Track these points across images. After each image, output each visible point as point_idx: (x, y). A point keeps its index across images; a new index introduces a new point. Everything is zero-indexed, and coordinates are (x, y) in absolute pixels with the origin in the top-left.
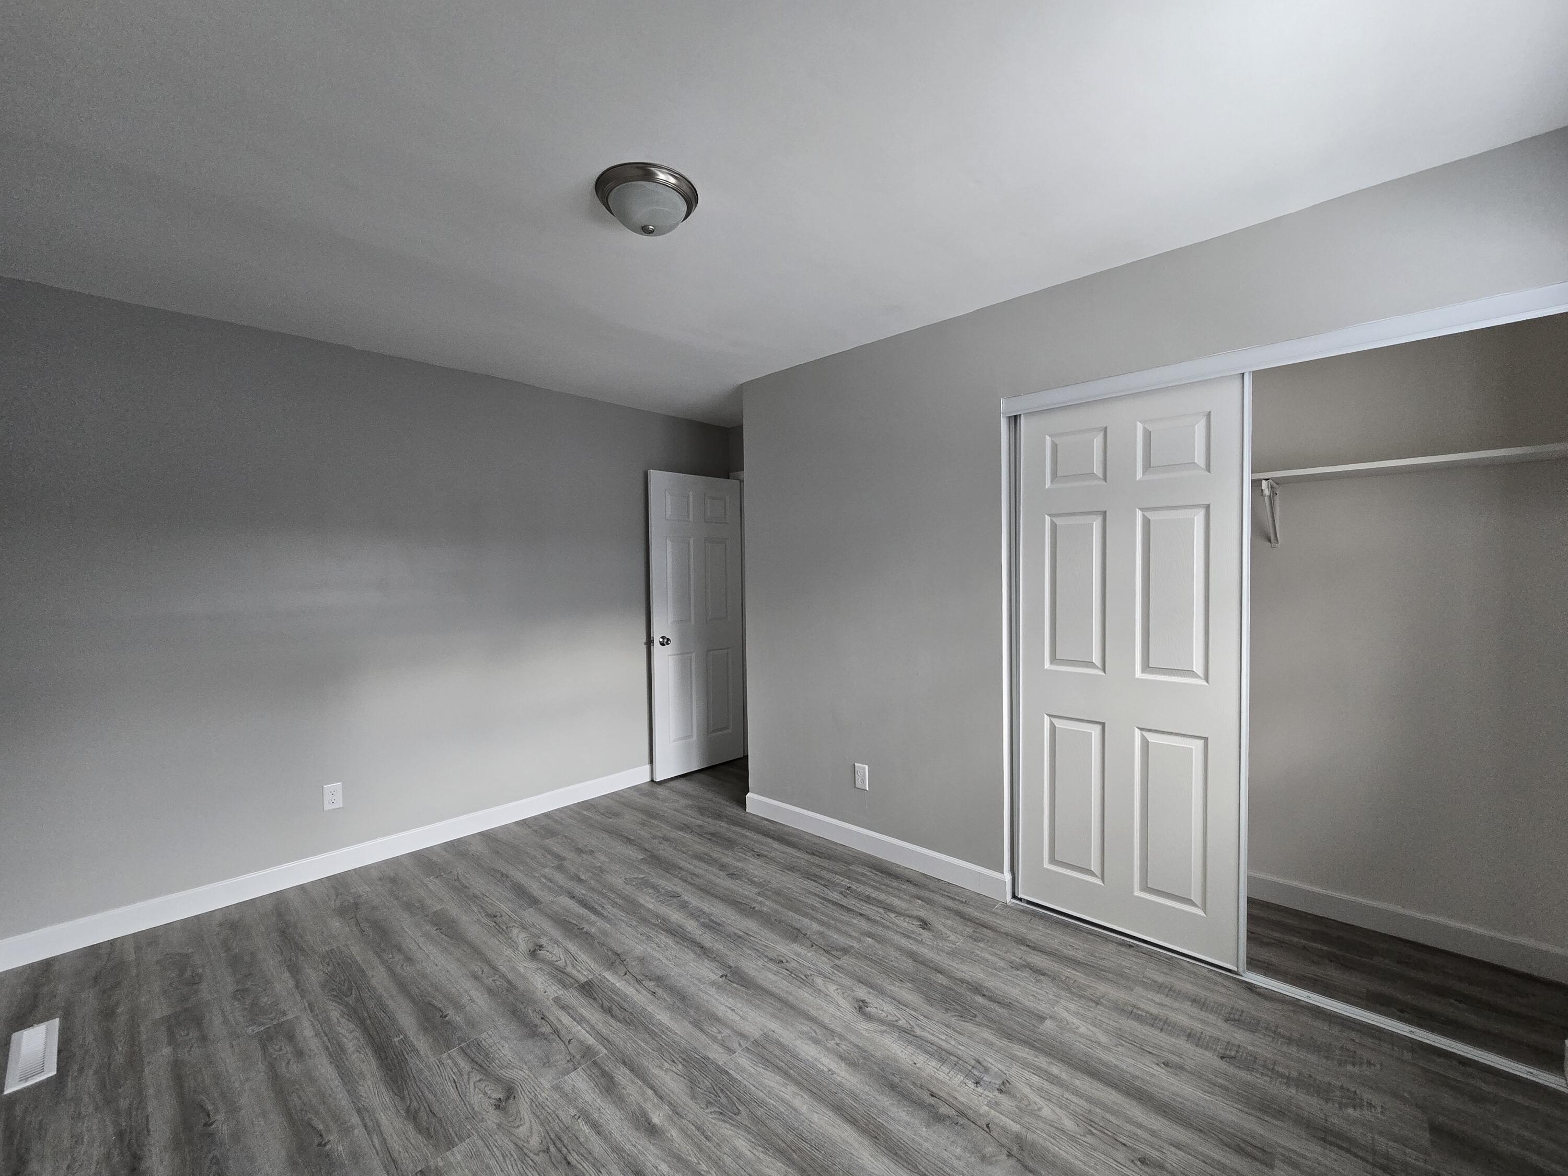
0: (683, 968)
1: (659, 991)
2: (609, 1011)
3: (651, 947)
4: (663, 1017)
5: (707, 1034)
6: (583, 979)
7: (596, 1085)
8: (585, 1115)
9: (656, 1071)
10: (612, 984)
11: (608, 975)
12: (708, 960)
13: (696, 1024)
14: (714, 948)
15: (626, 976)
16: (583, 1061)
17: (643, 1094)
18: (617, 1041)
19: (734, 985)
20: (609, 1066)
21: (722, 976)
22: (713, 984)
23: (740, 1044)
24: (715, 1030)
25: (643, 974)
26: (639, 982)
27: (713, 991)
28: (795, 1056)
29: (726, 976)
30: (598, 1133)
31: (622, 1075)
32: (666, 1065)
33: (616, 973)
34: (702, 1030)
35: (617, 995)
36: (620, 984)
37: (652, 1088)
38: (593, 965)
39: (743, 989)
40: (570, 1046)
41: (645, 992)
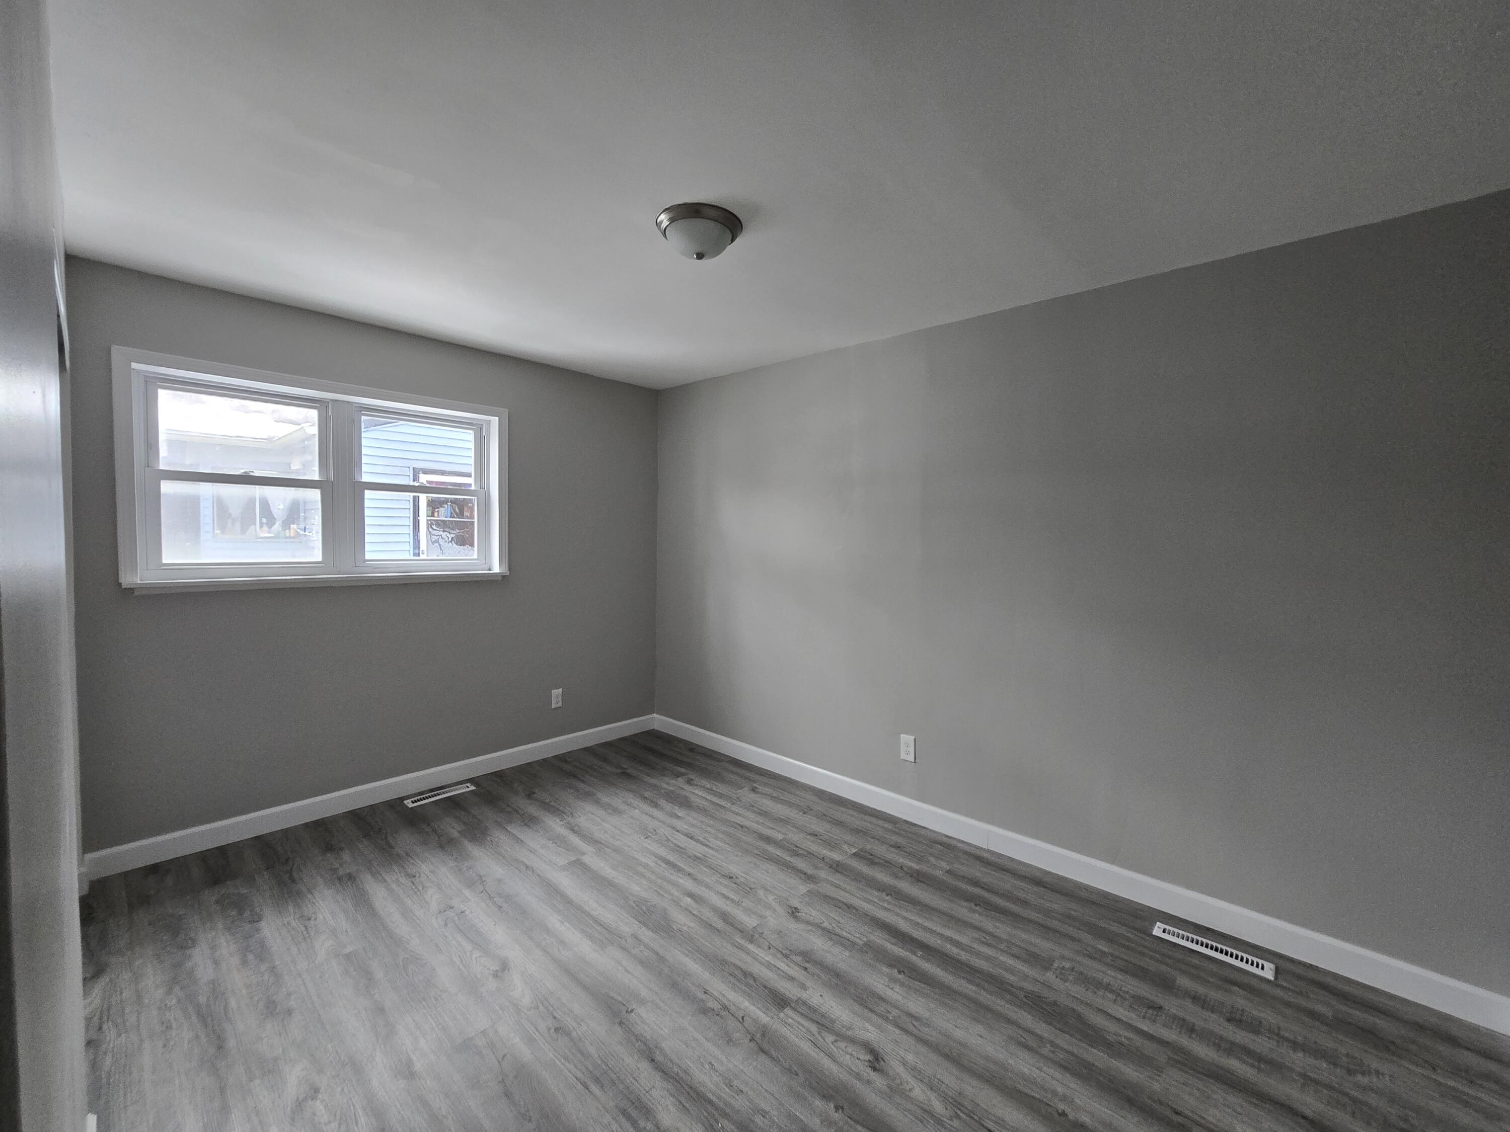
0: (677, 1026)
1: (701, 995)
2: (746, 974)
3: (722, 1063)
4: (693, 966)
5: (653, 950)
6: (788, 1011)
7: (735, 918)
8: (738, 904)
9: (692, 925)
10: (754, 1005)
11: (764, 1018)
12: (645, 1037)
13: (662, 959)
14: (636, 1057)
15: (741, 1015)
16: (752, 933)
17: (699, 912)
18: (729, 946)
19: (620, 999)
20: (729, 929)
21: (632, 1011)
22: (642, 1002)
23: (626, 941)
24: (646, 954)
25: (722, 1017)
26: (725, 1008)
27: (644, 993)
28: (583, 932)
29: (627, 1012)
30: (723, 894)
31: (719, 924)
32: (685, 928)
33: (754, 1020)
34: (657, 954)
35: (745, 992)
36: (745, 1004)
37: (694, 915)
38: (784, 1031)
39: (612, 994)
40: (768, 944)
41: (716, 993)
